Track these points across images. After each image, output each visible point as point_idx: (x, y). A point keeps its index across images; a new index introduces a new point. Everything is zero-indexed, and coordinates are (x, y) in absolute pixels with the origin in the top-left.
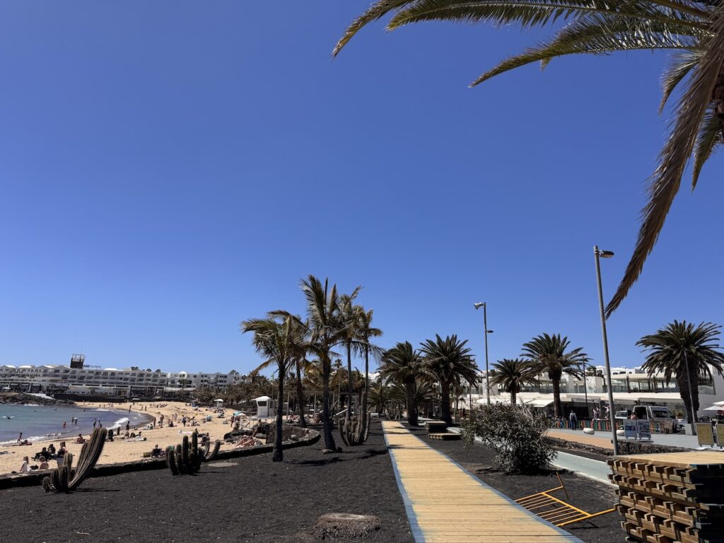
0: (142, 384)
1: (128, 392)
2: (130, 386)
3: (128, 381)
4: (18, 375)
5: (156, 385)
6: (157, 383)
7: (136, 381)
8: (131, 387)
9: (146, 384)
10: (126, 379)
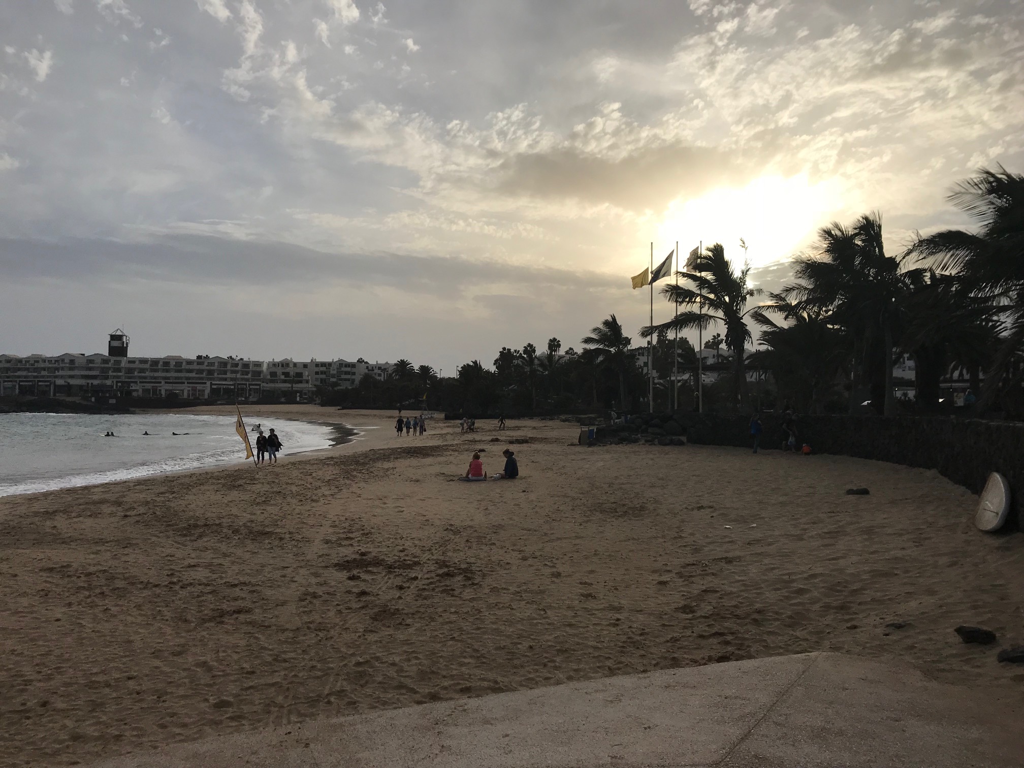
0: (225, 379)
1: (207, 391)
2: (208, 383)
3: (204, 375)
4: (28, 369)
5: (247, 380)
6: (250, 376)
7: (216, 375)
8: (211, 384)
9: (232, 379)
10: (200, 371)
